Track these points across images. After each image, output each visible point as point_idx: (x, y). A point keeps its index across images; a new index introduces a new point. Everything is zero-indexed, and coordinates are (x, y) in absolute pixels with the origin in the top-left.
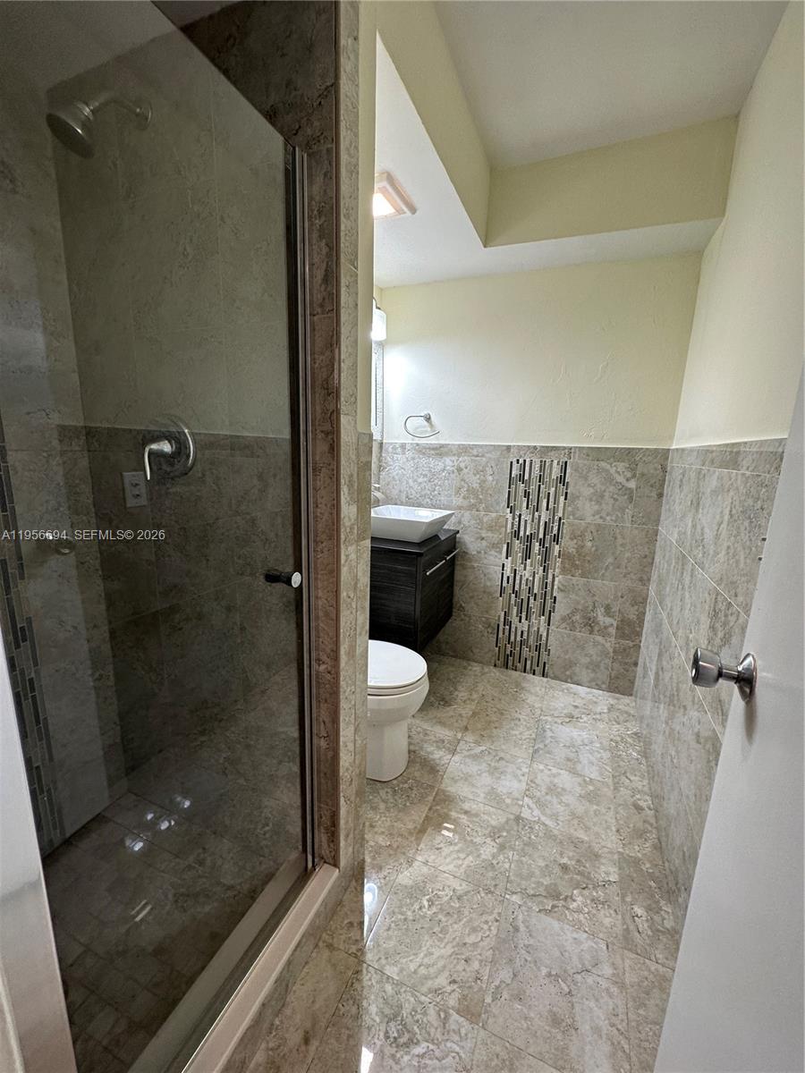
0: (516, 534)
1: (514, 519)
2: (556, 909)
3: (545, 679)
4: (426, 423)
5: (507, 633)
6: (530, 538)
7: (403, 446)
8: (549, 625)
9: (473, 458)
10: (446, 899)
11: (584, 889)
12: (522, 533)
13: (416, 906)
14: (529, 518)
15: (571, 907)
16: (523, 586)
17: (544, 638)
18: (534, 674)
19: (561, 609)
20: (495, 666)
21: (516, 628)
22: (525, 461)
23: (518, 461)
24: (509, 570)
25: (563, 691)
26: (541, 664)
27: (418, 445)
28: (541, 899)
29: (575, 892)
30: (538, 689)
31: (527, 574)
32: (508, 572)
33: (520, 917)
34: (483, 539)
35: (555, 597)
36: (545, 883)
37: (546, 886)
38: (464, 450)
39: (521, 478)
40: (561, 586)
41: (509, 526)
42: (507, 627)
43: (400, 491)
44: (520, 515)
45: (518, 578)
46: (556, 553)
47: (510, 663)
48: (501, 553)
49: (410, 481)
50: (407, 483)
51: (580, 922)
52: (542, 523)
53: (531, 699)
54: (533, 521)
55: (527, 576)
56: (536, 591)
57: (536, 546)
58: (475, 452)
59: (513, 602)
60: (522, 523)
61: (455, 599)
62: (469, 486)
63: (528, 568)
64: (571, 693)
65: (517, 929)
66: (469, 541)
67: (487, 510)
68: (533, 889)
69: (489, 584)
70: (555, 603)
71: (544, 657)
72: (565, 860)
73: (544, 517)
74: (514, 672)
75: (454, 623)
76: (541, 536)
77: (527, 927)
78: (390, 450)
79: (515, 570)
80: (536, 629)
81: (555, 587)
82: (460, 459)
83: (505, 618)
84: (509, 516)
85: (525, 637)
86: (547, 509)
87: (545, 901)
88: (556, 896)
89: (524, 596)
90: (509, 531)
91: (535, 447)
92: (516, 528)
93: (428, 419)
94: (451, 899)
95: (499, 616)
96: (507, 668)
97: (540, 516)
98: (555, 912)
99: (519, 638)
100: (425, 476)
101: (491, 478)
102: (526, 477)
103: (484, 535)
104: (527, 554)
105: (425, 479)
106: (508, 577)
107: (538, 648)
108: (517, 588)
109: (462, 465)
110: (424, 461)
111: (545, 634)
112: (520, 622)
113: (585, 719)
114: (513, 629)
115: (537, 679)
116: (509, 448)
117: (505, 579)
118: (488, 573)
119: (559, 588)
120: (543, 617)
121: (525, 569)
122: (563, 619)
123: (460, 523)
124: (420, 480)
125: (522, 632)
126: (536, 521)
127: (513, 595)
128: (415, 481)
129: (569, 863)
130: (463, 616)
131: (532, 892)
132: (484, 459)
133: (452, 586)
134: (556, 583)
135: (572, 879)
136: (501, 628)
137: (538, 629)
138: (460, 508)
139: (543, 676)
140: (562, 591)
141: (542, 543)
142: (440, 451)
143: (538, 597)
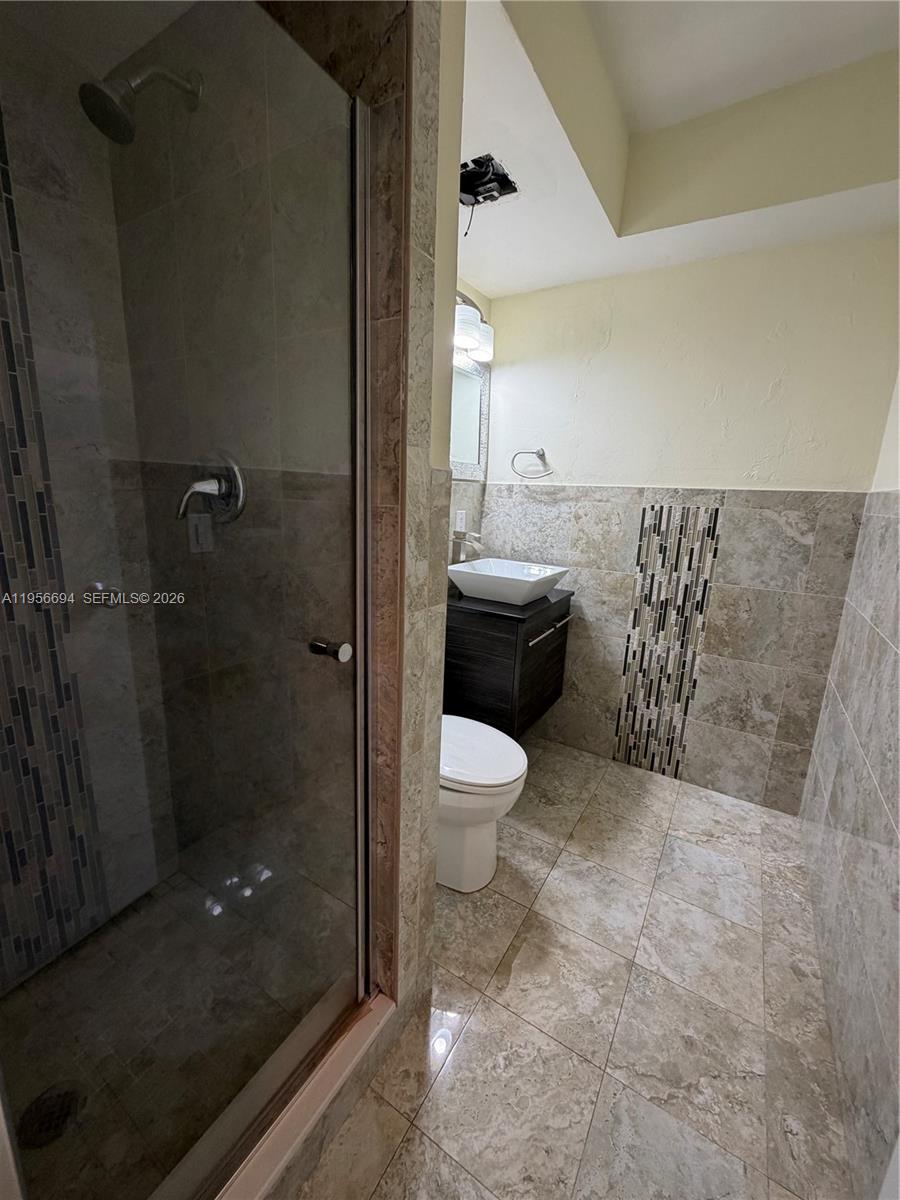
0: (647, 599)
1: (644, 579)
2: (675, 1101)
3: (677, 782)
4: (539, 461)
5: (630, 720)
6: (665, 605)
7: (510, 488)
8: (685, 714)
9: (595, 503)
10: (528, 1060)
11: (715, 1078)
12: (654, 598)
13: (489, 1064)
14: (664, 580)
15: (696, 1102)
16: (654, 664)
17: (678, 731)
18: (664, 774)
19: (702, 697)
20: (614, 758)
21: (642, 715)
22: (662, 507)
23: (653, 508)
24: (636, 643)
25: (700, 799)
26: (673, 763)
27: (527, 487)
28: (654, 1082)
29: (702, 1080)
30: (667, 793)
31: (659, 650)
32: (634, 645)
33: (624, 1103)
34: (604, 603)
35: (695, 681)
36: (661, 1060)
37: (663, 1065)
38: (586, 492)
39: (656, 529)
40: (703, 667)
41: (638, 588)
42: (631, 713)
43: (505, 542)
44: (653, 575)
45: (647, 653)
46: (699, 624)
47: (633, 757)
48: (626, 622)
49: (517, 531)
50: (514, 533)
51: (708, 1125)
52: (682, 587)
53: (657, 806)
54: (669, 583)
55: (658, 652)
56: (669, 671)
57: (673, 615)
58: (598, 497)
59: (639, 683)
60: (656, 586)
61: (567, 674)
62: (588, 538)
63: (661, 641)
64: (711, 803)
65: (618, 1120)
66: (588, 606)
67: (611, 568)
68: (644, 1065)
69: (609, 659)
70: (694, 687)
71: (677, 754)
72: (690, 1032)
73: (685, 577)
74: (637, 770)
75: (566, 704)
76: (680, 602)
77: (633, 1119)
78: (495, 493)
79: (644, 643)
80: (668, 718)
81: (696, 668)
82: (580, 504)
83: (628, 702)
84: (639, 576)
85: (653, 726)
86: (689, 569)
87: (659, 1085)
88: (676, 1082)
89: (654, 676)
90: (637, 595)
91: (676, 491)
92: (646, 591)
93: (542, 456)
94: (534, 1061)
95: (621, 699)
96: (628, 763)
97: (679, 578)
98: (673, 1104)
99: (645, 728)
100: (535, 524)
101: (616, 528)
102: (663, 528)
103: (606, 599)
104: (661, 624)
105: (535, 529)
106: (635, 652)
107: (670, 742)
108: (645, 665)
109: (581, 512)
110: (532, 507)
111: (679, 726)
112: (648, 708)
113: (729, 840)
114: (638, 717)
115: (666, 780)
116: (641, 491)
117: (630, 654)
118: (609, 645)
119: (701, 669)
120: (678, 705)
121: (657, 643)
122: (705, 709)
123: (576, 582)
124: (528, 530)
125: (650, 721)
126: (674, 583)
127: (640, 675)
128: (523, 530)
129: (695, 1037)
130: (576, 696)
131: (642, 1070)
132: (609, 504)
133: (562, 661)
134: (697, 662)
135: (698, 1061)
136: (623, 714)
137: (671, 718)
138: (577, 564)
139: (676, 777)
140: (704, 673)
141: (680, 610)
142: (554, 496)
143: (673, 678)
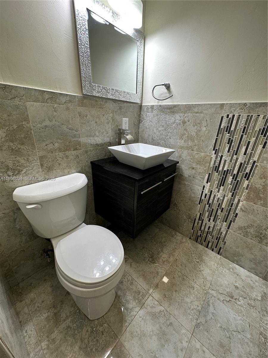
0: (216, 169)
1: (216, 158)
3: (219, 256)
5: (200, 224)
6: (226, 173)
7: (152, 107)
8: (228, 228)
9: (195, 114)
12: (221, 169)
14: (228, 159)
16: (215, 202)
17: (223, 235)
18: (213, 250)
19: (239, 222)
20: (190, 238)
21: (206, 224)
22: (234, 116)
23: (228, 115)
24: (207, 190)
26: (218, 247)
27: (160, 106)
31: (219, 195)
34: (193, 168)
35: (237, 214)
38: (189, 108)
39: (228, 129)
40: (243, 208)
41: (212, 162)
42: (200, 222)
43: (149, 135)
44: (222, 156)
45: (212, 196)
46: (245, 185)
47: (199, 240)
48: (203, 179)
49: (155, 131)
50: (153, 130)
52: (238, 164)
54: (231, 161)
56: (223, 206)
57: (230, 179)
58: (196, 110)
59: (206, 209)
60: (223, 162)
61: (173, 199)
62: (189, 134)
63: (221, 191)
66: (185, 169)
67: (199, 150)
69: (193, 195)
70: (236, 217)
71: (221, 244)
73: (241, 158)
74: (200, 246)
75: (170, 212)
76: (235, 172)
78: (145, 110)
79: (212, 191)
80: (219, 228)
81: (239, 207)
82: (186, 115)
83: (200, 217)
84: (214, 156)
85: (211, 230)
86: (245, 154)
89: (215, 207)
90: (211, 166)
91: (245, 104)
92: (217, 164)
93: (168, 87)
95: (196, 215)
96: (197, 242)
97: (237, 159)
99: (206, 230)
100: (163, 126)
101: (204, 129)
102: (233, 128)
103: (194, 166)
104: (222, 183)
105: (163, 128)
106: (206, 195)
107: (218, 239)
108: (211, 201)
109: (186, 119)
110: (163, 117)
111: (224, 233)
112: (209, 221)
114: (204, 224)
115: (213, 254)
116: (222, 105)
117: (204, 195)
118: (193, 190)
119: (241, 209)
120: (225, 223)
121: (218, 192)
122: (240, 228)
123: (180, 157)
124: (160, 129)
125: (209, 227)
126: (233, 161)
127: (207, 206)
128: (157, 129)
130: (176, 209)
132: (202, 115)
133: (171, 193)
134: (240, 205)
136: (197, 221)
137: (220, 229)
138: (182, 147)
139: (218, 254)
140: (243, 211)
141: (235, 177)
142: (172, 110)
143: (224, 211)
